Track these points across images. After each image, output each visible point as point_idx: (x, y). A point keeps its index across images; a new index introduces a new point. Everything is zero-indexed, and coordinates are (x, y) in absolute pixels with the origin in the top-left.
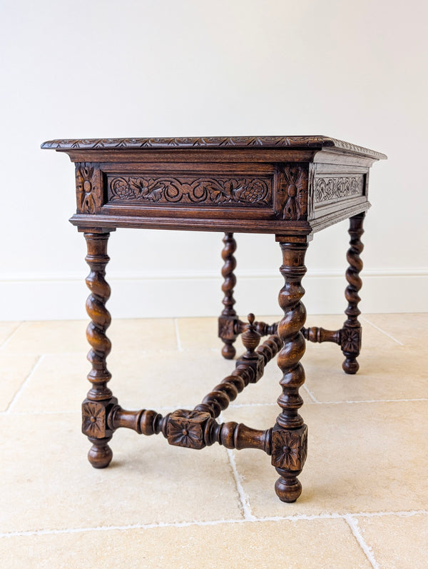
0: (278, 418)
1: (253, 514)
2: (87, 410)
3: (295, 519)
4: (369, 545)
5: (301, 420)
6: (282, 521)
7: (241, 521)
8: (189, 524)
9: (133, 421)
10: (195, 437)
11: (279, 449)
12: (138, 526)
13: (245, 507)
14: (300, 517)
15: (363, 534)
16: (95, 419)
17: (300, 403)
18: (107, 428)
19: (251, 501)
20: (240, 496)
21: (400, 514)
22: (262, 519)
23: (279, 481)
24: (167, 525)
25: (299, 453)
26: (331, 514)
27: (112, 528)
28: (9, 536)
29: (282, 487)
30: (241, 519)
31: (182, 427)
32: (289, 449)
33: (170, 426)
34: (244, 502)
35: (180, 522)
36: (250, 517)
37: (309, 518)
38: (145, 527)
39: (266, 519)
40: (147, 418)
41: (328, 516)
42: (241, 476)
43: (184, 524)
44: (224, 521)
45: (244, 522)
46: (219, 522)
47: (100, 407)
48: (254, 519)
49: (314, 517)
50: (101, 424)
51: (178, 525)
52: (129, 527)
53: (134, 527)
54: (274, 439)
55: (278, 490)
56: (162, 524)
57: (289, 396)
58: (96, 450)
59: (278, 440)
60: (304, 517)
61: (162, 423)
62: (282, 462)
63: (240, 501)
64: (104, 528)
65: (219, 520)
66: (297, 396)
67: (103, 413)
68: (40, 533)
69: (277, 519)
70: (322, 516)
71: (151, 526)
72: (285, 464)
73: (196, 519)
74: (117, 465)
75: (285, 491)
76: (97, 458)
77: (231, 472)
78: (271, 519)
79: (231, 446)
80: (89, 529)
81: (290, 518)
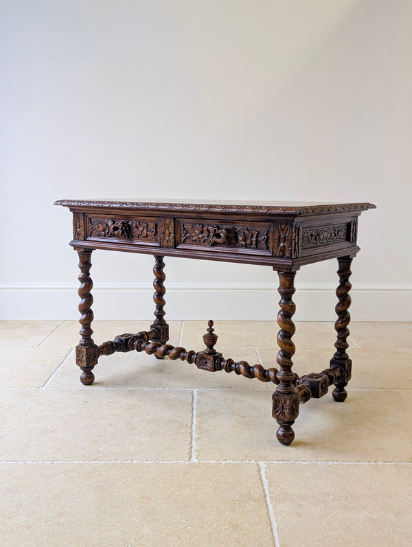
1: (197, 458)
3: (225, 462)
4: (267, 479)
7: (187, 462)
12: (119, 462)
13: (193, 454)
14: (228, 462)
15: (266, 473)
19: (198, 451)
20: (192, 447)
21: (297, 463)
22: (202, 462)
28: (36, 463)
34: (193, 450)
36: (194, 460)
37: (235, 462)
41: (248, 462)
43: (150, 462)
44: (176, 461)
45: (190, 463)
48: (196, 461)
49: (237, 462)
56: (134, 461)
60: (231, 461)
63: (191, 450)
64: (96, 462)
65: (173, 460)
68: (55, 462)
69: (212, 462)
70: (243, 462)
71: (127, 462)
73: (158, 459)
78: (208, 462)
80: (88, 462)
81: (222, 462)
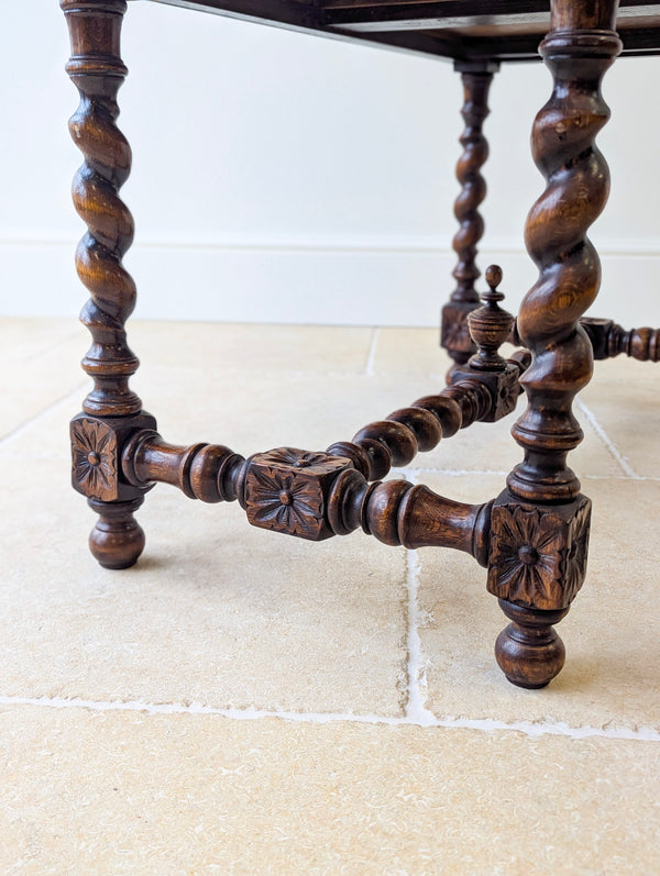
0: (514, 476)
1: (427, 708)
2: (81, 436)
3: (539, 730)
5: (573, 482)
6: (501, 732)
7: (393, 722)
8: (262, 714)
9: (175, 467)
10: (307, 509)
11: (509, 551)
12: (138, 705)
13: (415, 688)
14: (551, 729)
16: (98, 457)
17: (574, 437)
18: (122, 479)
19: (431, 675)
20: (408, 659)
22: (449, 723)
23: (508, 633)
24: (208, 710)
25: (560, 567)
26: (636, 730)
27: (78, 702)
29: (513, 647)
30: (397, 716)
31: (280, 483)
32: (535, 556)
33: (252, 482)
34: (414, 672)
35: (243, 708)
36: (420, 713)
37: (577, 734)
38: (153, 710)
39: (463, 723)
40: (206, 461)
41: (628, 734)
42: (424, 614)
43: (252, 714)
44: (350, 716)
45: (401, 726)
46: (338, 717)
47: (106, 432)
48: (428, 718)
49: (587, 732)
50: (108, 468)
51: (234, 714)
52: (118, 705)
53: (128, 706)
54: (496, 529)
55: (502, 656)
56: (196, 708)
57: (545, 414)
58: (106, 527)
59: (506, 530)
60: (562, 728)
61: (239, 474)
62: (514, 586)
63: (406, 670)
64: (58, 702)
65: (340, 711)
66: (565, 415)
67: (111, 444)
69: (489, 726)
70: (610, 733)
71: (169, 709)
72: (521, 593)
73: (283, 703)
74: (152, 564)
75: (522, 659)
76: (107, 544)
77: (404, 603)
79: (391, 537)
80: (24, 700)
81: (525, 727)
